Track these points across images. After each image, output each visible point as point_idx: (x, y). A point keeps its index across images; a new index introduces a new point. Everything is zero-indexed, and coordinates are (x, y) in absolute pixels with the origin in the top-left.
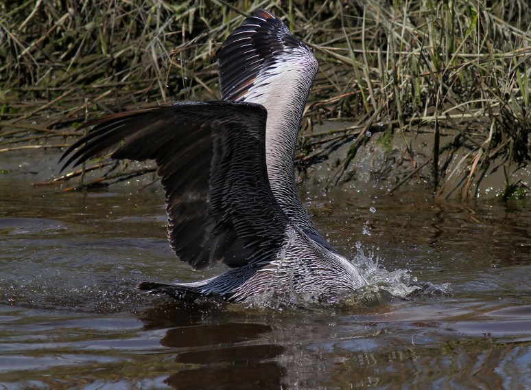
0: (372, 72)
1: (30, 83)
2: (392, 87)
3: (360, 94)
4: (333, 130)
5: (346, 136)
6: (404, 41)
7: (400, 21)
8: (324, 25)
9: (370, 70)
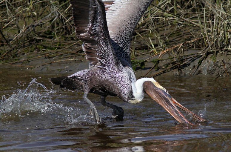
0: (208, 30)
1: (69, 34)
2: (216, 36)
3: (203, 39)
4: (192, 53)
5: (197, 56)
6: (221, 17)
7: (219, 9)
8: (189, 11)
9: (207, 29)
